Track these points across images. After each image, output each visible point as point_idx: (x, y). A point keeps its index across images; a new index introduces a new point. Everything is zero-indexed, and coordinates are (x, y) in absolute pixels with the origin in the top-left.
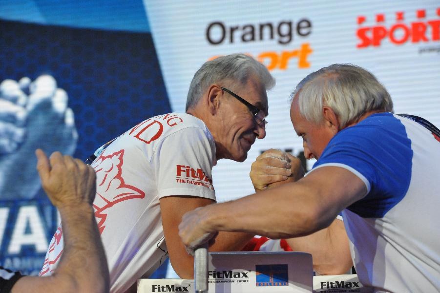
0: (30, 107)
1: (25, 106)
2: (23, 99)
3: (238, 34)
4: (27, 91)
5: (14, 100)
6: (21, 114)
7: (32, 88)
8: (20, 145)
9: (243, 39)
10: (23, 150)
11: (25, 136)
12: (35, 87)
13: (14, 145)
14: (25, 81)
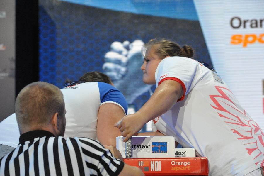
0: (129, 56)
1: (126, 56)
2: (125, 52)
3: (248, 24)
4: (128, 48)
5: (120, 53)
6: (124, 60)
7: (130, 46)
8: (123, 76)
9: (251, 26)
10: (126, 78)
11: (127, 72)
12: (132, 46)
13: (120, 76)
14: (126, 43)
